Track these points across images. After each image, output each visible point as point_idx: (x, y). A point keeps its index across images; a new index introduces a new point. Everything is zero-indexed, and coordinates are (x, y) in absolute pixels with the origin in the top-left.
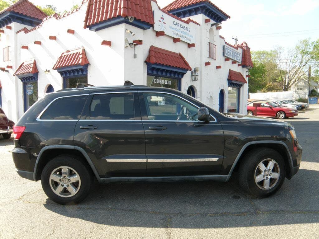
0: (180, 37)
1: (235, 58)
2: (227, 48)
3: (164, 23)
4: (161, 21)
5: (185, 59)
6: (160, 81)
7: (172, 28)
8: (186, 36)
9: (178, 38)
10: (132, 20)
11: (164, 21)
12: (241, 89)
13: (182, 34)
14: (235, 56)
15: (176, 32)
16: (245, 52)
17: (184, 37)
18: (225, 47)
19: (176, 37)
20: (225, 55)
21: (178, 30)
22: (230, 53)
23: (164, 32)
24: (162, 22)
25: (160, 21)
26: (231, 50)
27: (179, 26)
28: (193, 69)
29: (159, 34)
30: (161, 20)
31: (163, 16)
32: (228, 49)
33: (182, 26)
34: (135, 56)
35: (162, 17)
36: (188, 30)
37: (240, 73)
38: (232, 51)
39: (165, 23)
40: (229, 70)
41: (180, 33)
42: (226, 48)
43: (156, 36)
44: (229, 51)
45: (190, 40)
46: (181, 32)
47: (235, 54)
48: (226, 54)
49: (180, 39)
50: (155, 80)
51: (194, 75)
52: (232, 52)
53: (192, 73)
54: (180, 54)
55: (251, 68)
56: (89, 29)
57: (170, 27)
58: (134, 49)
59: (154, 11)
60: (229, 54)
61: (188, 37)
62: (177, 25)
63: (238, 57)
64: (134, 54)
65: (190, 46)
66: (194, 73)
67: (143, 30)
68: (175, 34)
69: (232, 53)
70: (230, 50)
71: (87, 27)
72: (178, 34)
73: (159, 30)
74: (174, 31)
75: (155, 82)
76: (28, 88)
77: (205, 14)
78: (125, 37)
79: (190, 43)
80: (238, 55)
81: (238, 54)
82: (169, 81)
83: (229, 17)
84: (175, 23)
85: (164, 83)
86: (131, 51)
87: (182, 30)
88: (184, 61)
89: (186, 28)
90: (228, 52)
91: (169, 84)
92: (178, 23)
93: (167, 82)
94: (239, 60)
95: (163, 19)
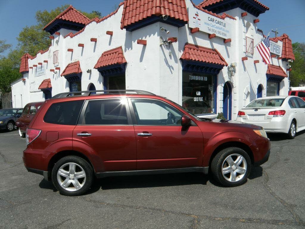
0: (215, 33)
1: (274, 51)
3: (198, 19)
4: (195, 18)
5: (221, 55)
6: (196, 78)
7: (207, 24)
8: (222, 31)
9: (214, 34)
10: (166, 18)
11: (198, 17)
12: (281, 83)
13: (217, 30)
14: (274, 49)
15: (212, 28)
16: (285, 44)
17: (219, 33)
19: (211, 33)
21: (213, 26)
23: (199, 29)
24: (197, 19)
25: (194, 18)
27: (215, 21)
28: (229, 65)
30: (195, 16)
31: (197, 12)
33: (217, 22)
34: (170, 54)
36: (224, 25)
37: (279, 67)
39: (200, 20)
41: (216, 29)
43: (191, 33)
45: (225, 35)
46: (217, 27)
47: (275, 47)
49: (215, 34)
50: (191, 77)
51: (230, 70)
53: (228, 69)
54: (215, 49)
55: (292, 61)
56: (125, 29)
57: (205, 23)
58: (169, 47)
59: (188, 8)
61: (224, 32)
62: (212, 20)
63: (277, 50)
64: (169, 51)
66: (230, 68)
67: (178, 27)
68: (210, 30)
71: (124, 28)
72: (213, 30)
73: (193, 27)
74: (209, 27)
75: (191, 78)
76: (73, 87)
77: (242, 8)
78: (160, 35)
79: (226, 38)
80: (278, 49)
81: (277, 47)
82: (205, 77)
83: (268, 9)
84: (210, 19)
85: (200, 80)
87: (218, 25)
89: (221, 23)
91: (205, 80)
92: (213, 19)
93: (203, 79)
94: (279, 53)
95: (197, 15)
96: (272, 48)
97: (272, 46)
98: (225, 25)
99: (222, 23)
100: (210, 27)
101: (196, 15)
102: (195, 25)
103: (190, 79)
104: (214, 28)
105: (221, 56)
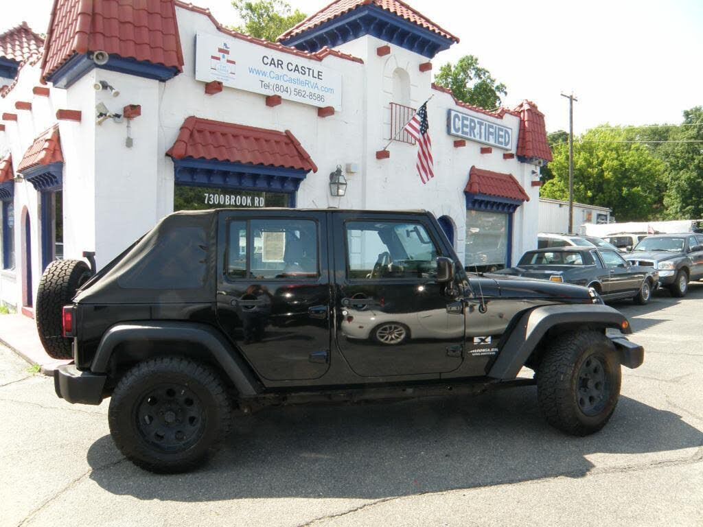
0: (279, 94)
1: (491, 139)
2: (460, 115)
3: (229, 61)
4: (218, 59)
5: (302, 145)
6: (227, 200)
7: (258, 72)
8: (308, 90)
12: (517, 215)
13: (292, 86)
14: (490, 133)
15: (273, 82)
17: (298, 93)
18: (453, 113)
19: (271, 93)
20: (453, 131)
21: (278, 77)
22: (474, 128)
23: (220, 83)
24: (223, 60)
25: (213, 57)
26: (476, 120)
27: (284, 66)
29: (213, 88)
30: (220, 55)
31: (225, 45)
32: (464, 119)
33: (292, 67)
34: (129, 143)
35: (222, 47)
36: (316, 75)
37: (511, 177)
38: (481, 124)
39: (233, 62)
40: (469, 169)
41: (287, 84)
42: (456, 116)
43: (206, 92)
44: (466, 122)
45: (321, 98)
46: (291, 80)
47: (491, 130)
48: (457, 130)
49: (279, 97)
50: (209, 197)
51: (334, 182)
52: (478, 126)
53: (333, 178)
54: (287, 132)
57: (251, 71)
58: (128, 127)
59: (196, 36)
60: (466, 130)
61: (316, 91)
62: (277, 64)
63: (502, 136)
64: (126, 137)
65: (324, 112)
68: (267, 86)
69: (480, 128)
70: (472, 121)
71: (48, 80)
72: (278, 87)
73: (210, 79)
74: (263, 78)
75: (209, 200)
77: (379, 34)
78: (97, 99)
79: (323, 105)
80: (501, 133)
81: (500, 130)
82: (256, 198)
83: (457, 41)
84: (268, 61)
85: (238, 204)
86: (117, 131)
87: (296, 75)
88: (297, 150)
89: (307, 70)
90: (463, 125)
92: (278, 60)
93: (249, 201)
94: (507, 144)
95: (227, 52)
96: (483, 131)
97: (483, 127)
98: (319, 75)
99: (309, 69)
100: (267, 80)
101: (221, 50)
102: (215, 74)
103: (206, 202)
104: (280, 83)
105: (301, 148)
